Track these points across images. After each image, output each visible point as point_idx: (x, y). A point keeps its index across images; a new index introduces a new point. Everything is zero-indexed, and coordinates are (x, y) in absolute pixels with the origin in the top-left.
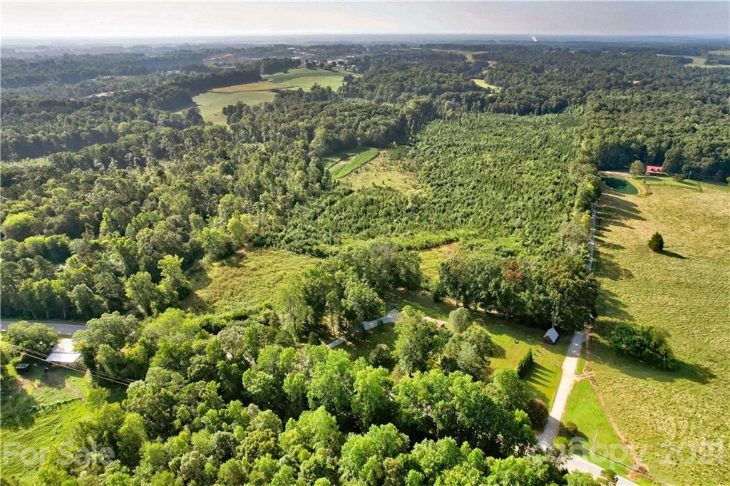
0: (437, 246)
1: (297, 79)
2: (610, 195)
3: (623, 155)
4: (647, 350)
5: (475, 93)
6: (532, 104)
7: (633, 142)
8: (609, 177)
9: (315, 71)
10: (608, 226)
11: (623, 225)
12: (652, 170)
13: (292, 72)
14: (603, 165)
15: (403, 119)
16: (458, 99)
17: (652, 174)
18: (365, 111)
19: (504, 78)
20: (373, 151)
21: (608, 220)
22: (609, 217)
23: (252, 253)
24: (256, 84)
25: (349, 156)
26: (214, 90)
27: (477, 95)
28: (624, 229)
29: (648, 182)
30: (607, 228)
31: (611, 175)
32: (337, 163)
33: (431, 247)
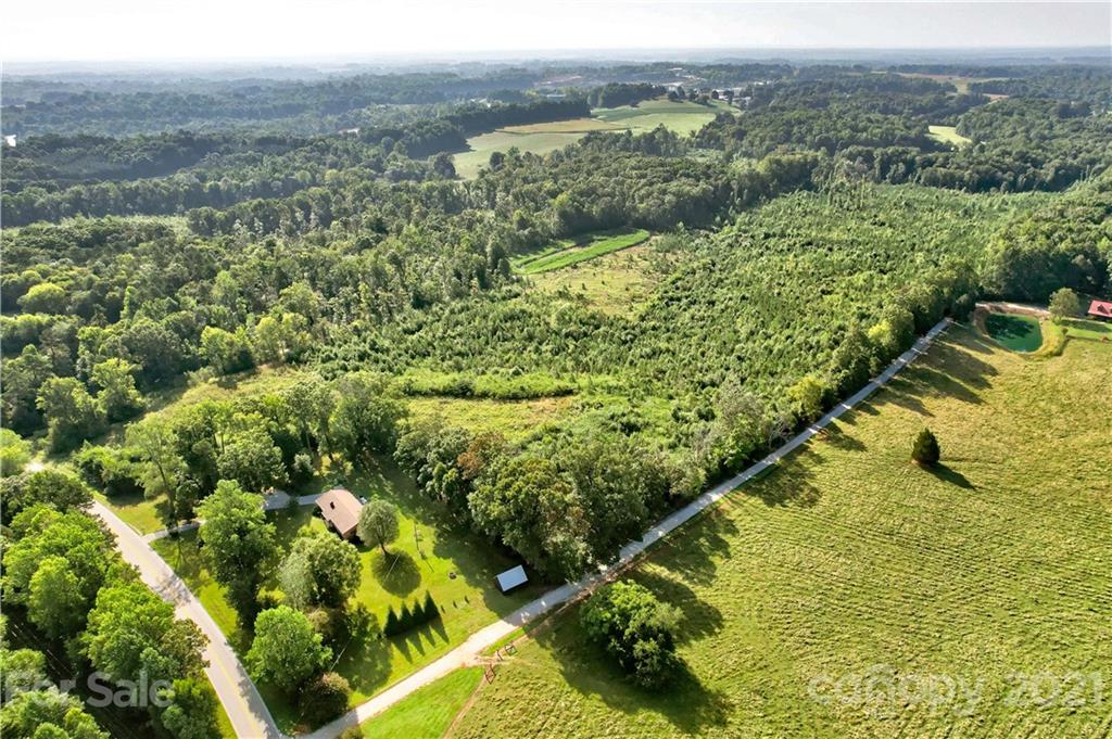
0: (536, 397)
1: (643, 117)
2: (958, 348)
3: (1051, 275)
4: (614, 642)
5: (900, 149)
6: (1000, 173)
7: (1082, 251)
8: (1008, 315)
9: (679, 105)
10: (883, 404)
11: (917, 407)
12: (1101, 309)
13: (644, 105)
14: (1010, 291)
15: (727, 187)
16: (869, 158)
17: (1098, 318)
18: (668, 171)
19: (990, 124)
20: (643, 234)
21: (898, 393)
22: (909, 388)
23: (272, 371)
24: (577, 122)
25: (593, 241)
26: (507, 129)
27: (904, 152)
28: (909, 413)
29: (1072, 331)
30: (877, 408)
31: (1015, 311)
32: (564, 249)
33: (523, 398)
